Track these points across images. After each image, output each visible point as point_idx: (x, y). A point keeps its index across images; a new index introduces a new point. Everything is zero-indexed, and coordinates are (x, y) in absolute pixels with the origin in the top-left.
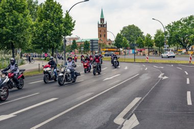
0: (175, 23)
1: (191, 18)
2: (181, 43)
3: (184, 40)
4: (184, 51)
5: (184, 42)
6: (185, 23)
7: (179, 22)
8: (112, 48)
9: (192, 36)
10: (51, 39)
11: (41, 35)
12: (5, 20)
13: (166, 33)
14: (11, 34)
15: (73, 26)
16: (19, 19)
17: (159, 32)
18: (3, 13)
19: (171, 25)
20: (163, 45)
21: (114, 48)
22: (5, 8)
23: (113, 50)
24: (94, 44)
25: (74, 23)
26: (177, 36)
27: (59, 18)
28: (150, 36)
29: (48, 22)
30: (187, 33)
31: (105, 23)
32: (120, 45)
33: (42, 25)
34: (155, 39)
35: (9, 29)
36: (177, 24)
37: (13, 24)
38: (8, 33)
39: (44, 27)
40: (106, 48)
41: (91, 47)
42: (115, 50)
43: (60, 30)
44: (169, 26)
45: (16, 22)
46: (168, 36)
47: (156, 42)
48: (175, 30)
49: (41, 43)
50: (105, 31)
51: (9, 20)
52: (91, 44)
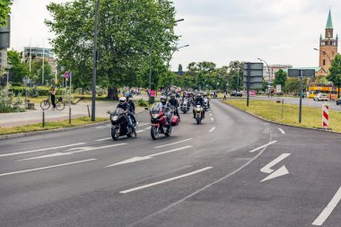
31: (334, 38)
41: (245, 80)
42: (330, 89)
50: (333, 54)
52: (245, 73)
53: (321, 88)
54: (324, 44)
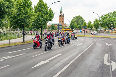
0: (105, 15)
1: (114, 12)
2: (109, 26)
3: (110, 25)
4: (111, 31)
5: (110, 26)
6: (111, 15)
7: (108, 15)
8: (67, 29)
9: (115, 22)
10: (42, 23)
11: (36, 20)
12: (21, 12)
13: (100, 21)
14: (24, 20)
15: (53, 16)
16: (28, 12)
17: (96, 20)
18: (20, 8)
19: (103, 16)
20: (98, 27)
21: (69, 29)
22: (20, 5)
23: (69, 30)
24: (59, 26)
25: (54, 14)
26: (106, 23)
27: (46, 11)
28: (90, 22)
29: (40, 13)
30: (112, 21)
31: (63, 14)
32: (73, 27)
33: (37, 15)
34: (94, 24)
35: (23, 17)
36: (107, 16)
37: (25, 14)
38: (22, 19)
39: (38, 16)
40: (64, 29)
41: (57, 28)
42: (70, 30)
43: (47, 18)
44: (102, 17)
45: (26, 13)
46: (101, 22)
47: (94, 25)
48: (105, 19)
49: (36, 25)
50: (63, 19)
51: (23, 12)
52: (58, 26)
53: (65, 29)
54: (60, 16)
